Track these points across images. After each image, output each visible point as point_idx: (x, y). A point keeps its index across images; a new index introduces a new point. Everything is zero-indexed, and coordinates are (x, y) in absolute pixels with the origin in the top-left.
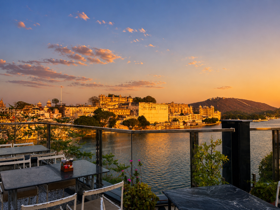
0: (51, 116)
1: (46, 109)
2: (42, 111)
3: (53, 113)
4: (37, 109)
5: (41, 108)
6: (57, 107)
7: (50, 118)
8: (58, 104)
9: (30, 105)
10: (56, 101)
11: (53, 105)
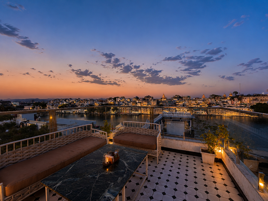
0: (232, 103)
1: (229, 98)
2: (226, 100)
3: (234, 100)
4: (223, 98)
5: (225, 98)
6: (237, 97)
7: (232, 104)
8: (237, 95)
9: (219, 96)
10: (236, 93)
11: (234, 95)
